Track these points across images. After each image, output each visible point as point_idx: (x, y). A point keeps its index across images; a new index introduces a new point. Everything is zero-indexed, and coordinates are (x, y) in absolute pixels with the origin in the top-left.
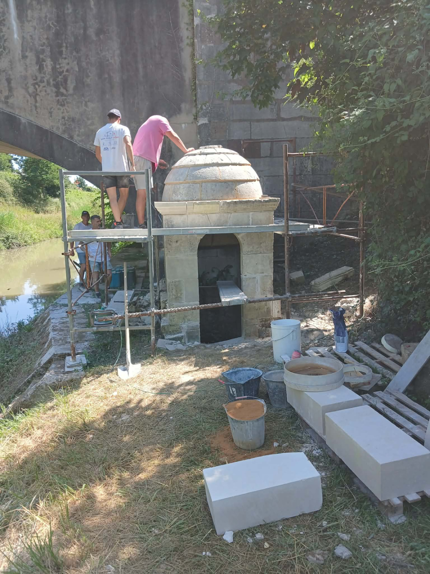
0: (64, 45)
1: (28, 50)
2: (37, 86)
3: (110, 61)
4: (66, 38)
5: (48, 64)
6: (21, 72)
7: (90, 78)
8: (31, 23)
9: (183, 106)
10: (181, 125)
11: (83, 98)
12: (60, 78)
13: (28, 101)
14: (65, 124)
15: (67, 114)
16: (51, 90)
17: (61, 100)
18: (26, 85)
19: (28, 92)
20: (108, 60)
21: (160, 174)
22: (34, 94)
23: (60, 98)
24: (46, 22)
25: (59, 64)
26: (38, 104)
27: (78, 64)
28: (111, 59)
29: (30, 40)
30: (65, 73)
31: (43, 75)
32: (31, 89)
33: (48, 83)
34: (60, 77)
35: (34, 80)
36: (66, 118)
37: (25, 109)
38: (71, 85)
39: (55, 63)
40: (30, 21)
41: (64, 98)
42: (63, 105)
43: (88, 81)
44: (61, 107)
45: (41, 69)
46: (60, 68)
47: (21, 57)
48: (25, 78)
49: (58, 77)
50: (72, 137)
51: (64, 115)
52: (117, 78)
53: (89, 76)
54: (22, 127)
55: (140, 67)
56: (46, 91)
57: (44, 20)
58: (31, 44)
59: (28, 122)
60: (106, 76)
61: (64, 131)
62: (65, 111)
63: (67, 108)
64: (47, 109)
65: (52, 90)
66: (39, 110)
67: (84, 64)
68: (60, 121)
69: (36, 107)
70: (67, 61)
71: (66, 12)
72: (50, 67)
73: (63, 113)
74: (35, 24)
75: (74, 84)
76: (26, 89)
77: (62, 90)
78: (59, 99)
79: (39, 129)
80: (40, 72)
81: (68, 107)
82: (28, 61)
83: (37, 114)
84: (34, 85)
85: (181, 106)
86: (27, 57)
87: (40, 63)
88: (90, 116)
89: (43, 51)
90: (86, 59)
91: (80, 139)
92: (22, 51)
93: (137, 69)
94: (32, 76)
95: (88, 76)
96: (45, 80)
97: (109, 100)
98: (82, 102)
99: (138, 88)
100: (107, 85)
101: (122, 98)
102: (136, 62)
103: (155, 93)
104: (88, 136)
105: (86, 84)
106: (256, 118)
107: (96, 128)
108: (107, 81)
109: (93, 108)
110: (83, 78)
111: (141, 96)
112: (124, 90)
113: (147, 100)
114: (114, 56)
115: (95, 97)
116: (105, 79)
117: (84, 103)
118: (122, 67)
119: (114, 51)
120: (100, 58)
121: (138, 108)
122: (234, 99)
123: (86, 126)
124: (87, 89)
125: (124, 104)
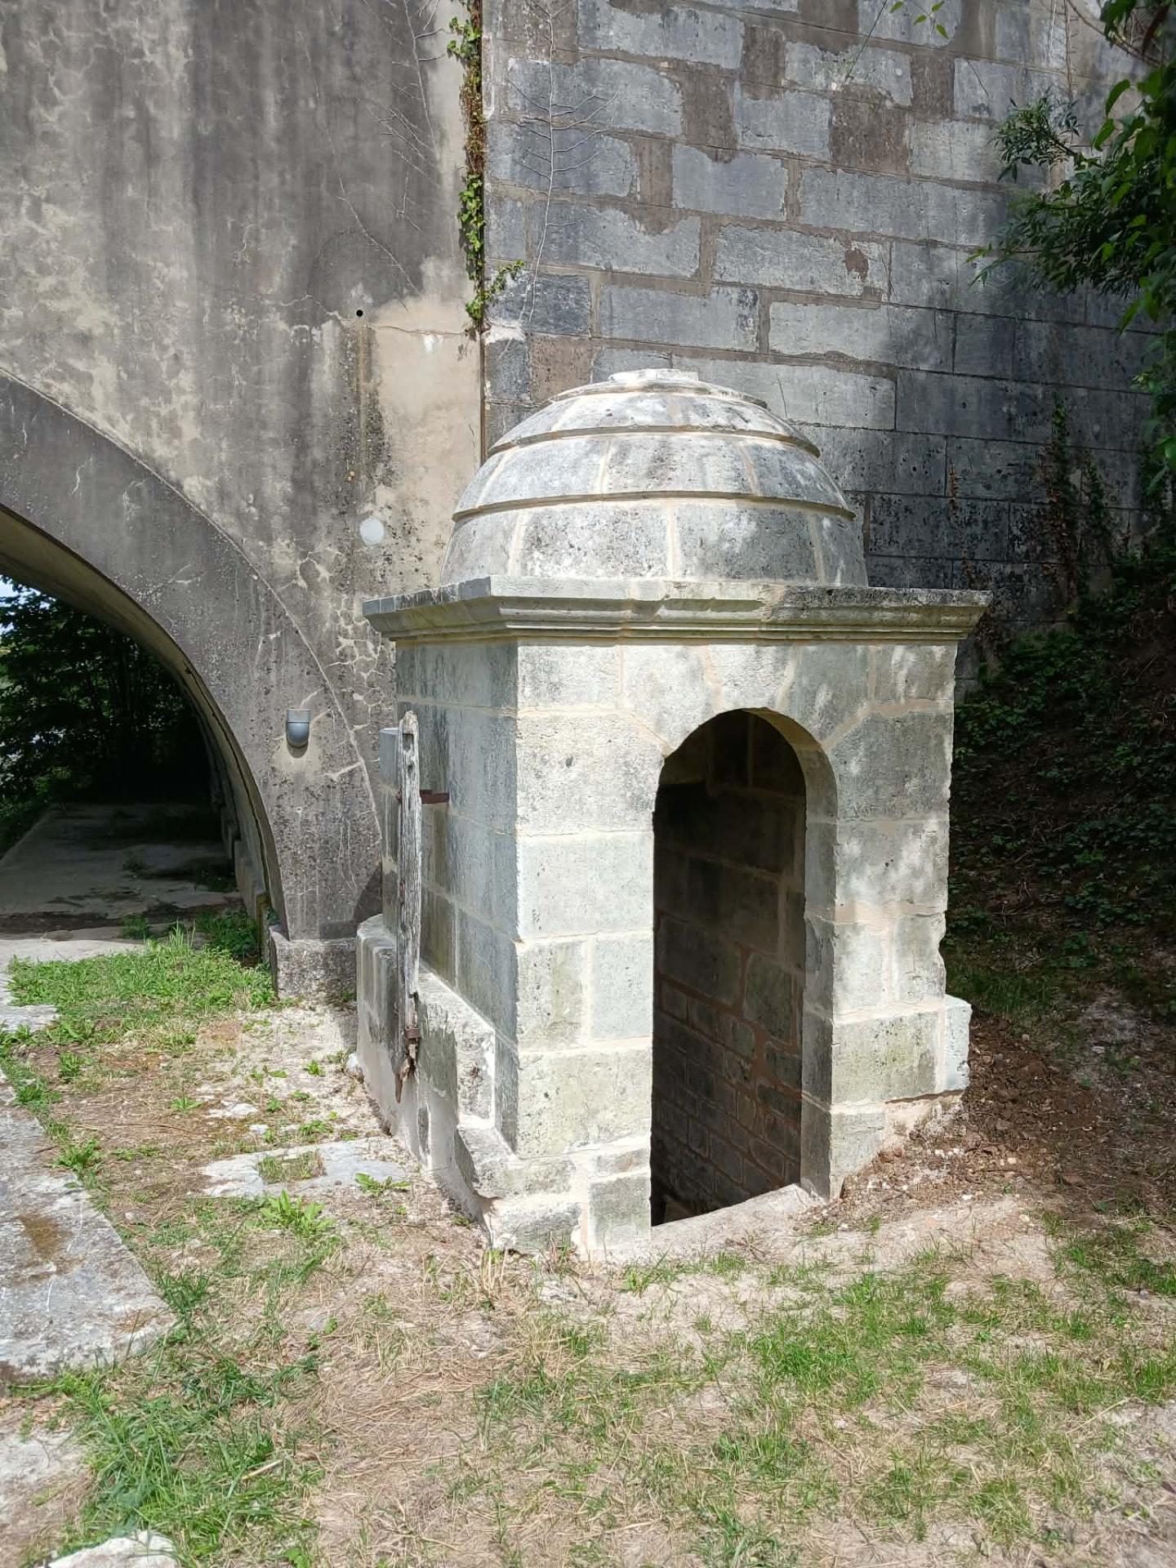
3: (149, 58)
7: (58, 109)
9: (429, 267)
10: (421, 340)
11: (23, 184)
20: (139, 53)
21: (334, 511)
28: (152, 51)
43: (50, 119)
52: (172, 126)
53: (55, 102)
55: (270, 98)
60: (131, 113)
67: (34, 49)
85: (422, 267)
88: (49, 260)
93: (257, 105)
95: (49, 102)
97: (134, 205)
98: (18, 201)
99: (257, 178)
100: (133, 149)
101: (190, 205)
102: (254, 78)
103: (324, 203)
104: (39, 339)
105: (39, 129)
106: (688, 343)
107: (79, 312)
108: (132, 129)
109: (64, 230)
110: (29, 105)
111: (270, 208)
112: (199, 177)
113: (291, 226)
114: (165, 41)
115: (75, 186)
116: (124, 123)
117: (26, 203)
118: (197, 88)
119: (167, 21)
120: (107, 39)
121: (256, 257)
122: (615, 268)
123: (31, 297)
124: (43, 149)
125: (199, 231)
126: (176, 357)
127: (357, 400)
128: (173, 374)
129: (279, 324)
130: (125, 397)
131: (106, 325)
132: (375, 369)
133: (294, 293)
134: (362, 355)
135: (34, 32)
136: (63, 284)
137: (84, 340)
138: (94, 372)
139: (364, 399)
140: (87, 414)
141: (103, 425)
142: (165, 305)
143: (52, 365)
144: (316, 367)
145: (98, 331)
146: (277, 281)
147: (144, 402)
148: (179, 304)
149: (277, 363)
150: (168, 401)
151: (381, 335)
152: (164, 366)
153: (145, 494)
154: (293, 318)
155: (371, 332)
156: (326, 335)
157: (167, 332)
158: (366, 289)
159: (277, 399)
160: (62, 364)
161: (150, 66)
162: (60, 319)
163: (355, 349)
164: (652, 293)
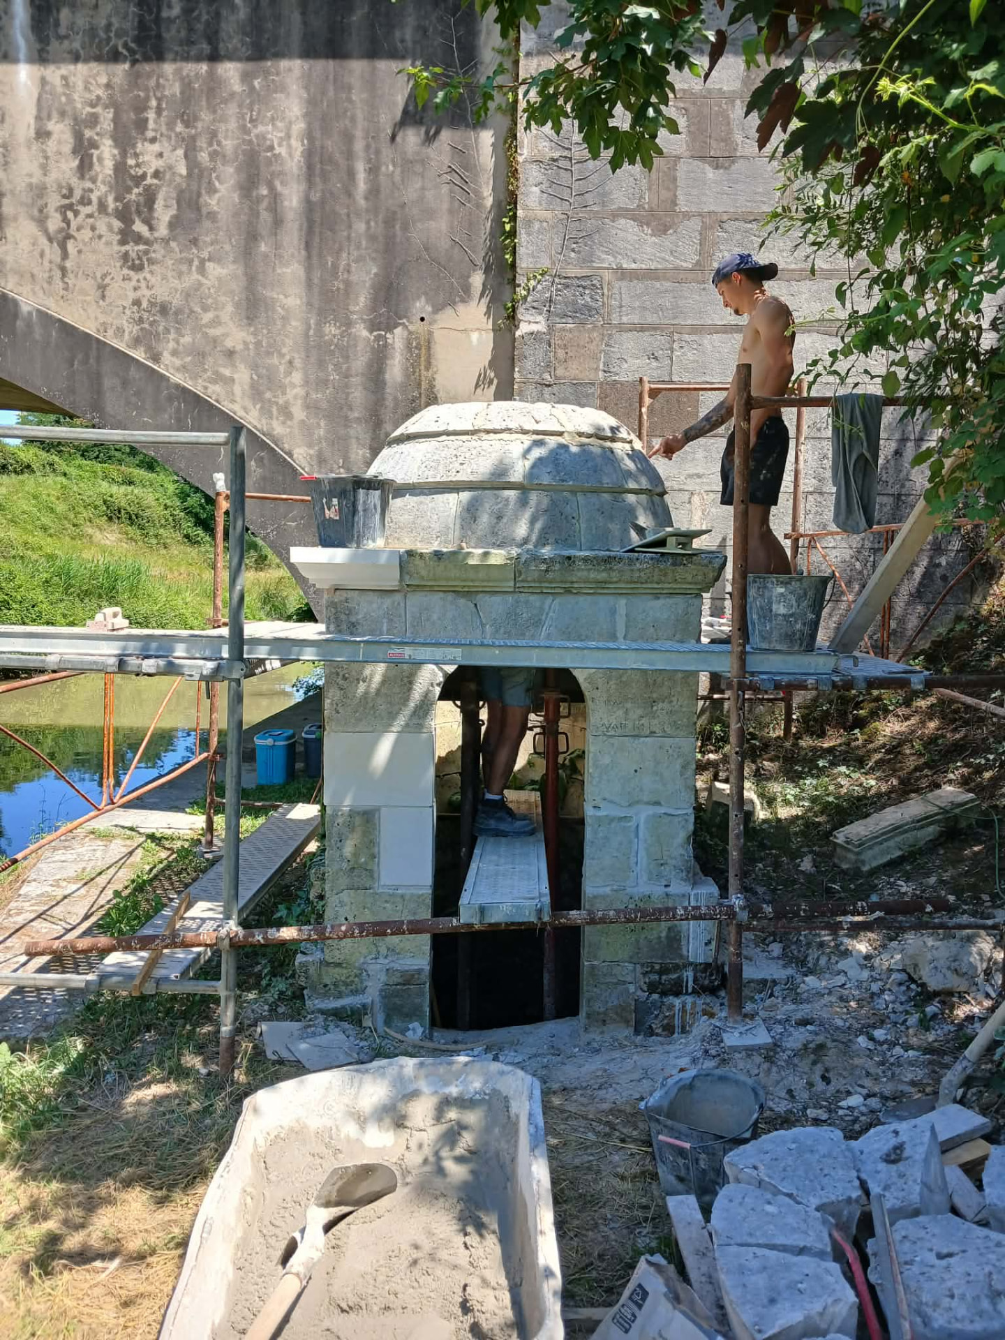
0: (154, 103)
1: (55, 115)
2: (70, 215)
3: (277, 150)
4: (158, 85)
5: (107, 153)
6: (30, 175)
7: (217, 196)
8: (66, 42)
9: (476, 279)
10: (469, 337)
11: (194, 250)
12: (135, 195)
13: (42, 255)
14: (141, 320)
15: (148, 293)
16: (108, 226)
17: (133, 255)
18: (41, 211)
19: (46, 231)
20: (271, 148)
22: (60, 236)
23: (133, 249)
24: (109, 39)
25: (136, 155)
26: (68, 264)
27: (186, 156)
28: (280, 145)
29: (60, 90)
30: (149, 181)
31: (88, 185)
32: (54, 223)
33: (102, 207)
34: (136, 191)
35: (64, 197)
36: (145, 304)
37: (33, 276)
38: (164, 213)
39: (124, 154)
40: (66, 37)
41: (142, 247)
42: (138, 268)
43: (212, 203)
44: (132, 273)
45: (85, 167)
46: (138, 165)
47: (32, 133)
48: (40, 191)
49: (129, 191)
50: (156, 358)
51: (139, 293)
52: (292, 197)
53: (216, 191)
54: (20, 324)
55: (361, 168)
56: (93, 228)
57: (102, 35)
58: (63, 99)
59: (38, 310)
60: (264, 191)
61: (137, 342)
62: (143, 284)
63: (148, 276)
64: (95, 278)
65: (110, 228)
66: (71, 280)
67: (204, 157)
68: (128, 312)
69: (63, 270)
70: (156, 147)
71: (165, 14)
72: (109, 164)
73: (135, 289)
74: (77, 45)
75: (173, 212)
76: (41, 221)
77: (139, 227)
78: (126, 253)
79: (67, 330)
80: (82, 177)
81: (151, 272)
82: (51, 145)
83: (66, 289)
84: (63, 210)
85: (471, 280)
86: (48, 134)
87: (83, 151)
88: (210, 301)
89: (93, 120)
90: (210, 144)
91: (178, 362)
92: (38, 118)
93: (351, 174)
94: (60, 187)
96: (94, 197)
97: (266, 256)
98: (191, 262)
99: (350, 227)
100: (265, 216)
101: (303, 253)
102: (350, 155)
103: (398, 240)
104: (201, 355)
105: (204, 211)
106: (689, 322)
107: (226, 335)
108: (264, 204)
109: (219, 279)
110: (199, 195)
111: (358, 248)
112: (310, 231)
113: (374, 259)
114: (288, 136)
115: (227, 247)
116: (259, 199)
117: (196, 263)
118: (310, 167)
119: (290, 123)
120: (250, 142)
121: (348, 284)
122: (625, 266)
123: (198, 328)
124: (207, 224)
125: (309, 269)
126: (290, 362)
127: (419, 384)
128: (288, 373)
129: (362, 332)
130: (256, 393)
131: (245, 343)
132: (433, 361)
133: (373, 309)
134: (423, 351)
135: (204, 145)
136: (217, 317)
137: (230, 354)
138: (236, 376)
139: (424, 385)
140: (231, 406)
141: (241, 413)
142: (284, 326)
143: (209, 374)
144: (388, 362)
145: (239, 347)
146: (361, 301)
147: (268, 395)
148: (294, 323)
149: (360, 362)
150: (284, 393)
151: (438, 335)
152: (282, 368)
153: (266, 461)
154: (372, 327)
155: (430, 333)
156: (397, 338)
157: (284, 345)
158: (427, 301)
159: (360, 388)
160: (216, 373)
161: (277, 156)
162: (215, 340)
163: (418, 347)
164: (658, 285)
